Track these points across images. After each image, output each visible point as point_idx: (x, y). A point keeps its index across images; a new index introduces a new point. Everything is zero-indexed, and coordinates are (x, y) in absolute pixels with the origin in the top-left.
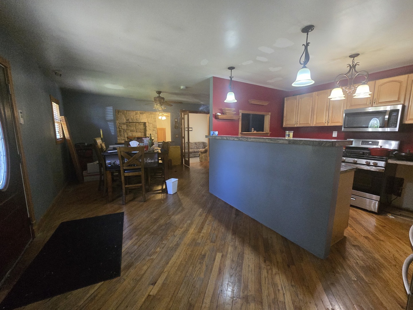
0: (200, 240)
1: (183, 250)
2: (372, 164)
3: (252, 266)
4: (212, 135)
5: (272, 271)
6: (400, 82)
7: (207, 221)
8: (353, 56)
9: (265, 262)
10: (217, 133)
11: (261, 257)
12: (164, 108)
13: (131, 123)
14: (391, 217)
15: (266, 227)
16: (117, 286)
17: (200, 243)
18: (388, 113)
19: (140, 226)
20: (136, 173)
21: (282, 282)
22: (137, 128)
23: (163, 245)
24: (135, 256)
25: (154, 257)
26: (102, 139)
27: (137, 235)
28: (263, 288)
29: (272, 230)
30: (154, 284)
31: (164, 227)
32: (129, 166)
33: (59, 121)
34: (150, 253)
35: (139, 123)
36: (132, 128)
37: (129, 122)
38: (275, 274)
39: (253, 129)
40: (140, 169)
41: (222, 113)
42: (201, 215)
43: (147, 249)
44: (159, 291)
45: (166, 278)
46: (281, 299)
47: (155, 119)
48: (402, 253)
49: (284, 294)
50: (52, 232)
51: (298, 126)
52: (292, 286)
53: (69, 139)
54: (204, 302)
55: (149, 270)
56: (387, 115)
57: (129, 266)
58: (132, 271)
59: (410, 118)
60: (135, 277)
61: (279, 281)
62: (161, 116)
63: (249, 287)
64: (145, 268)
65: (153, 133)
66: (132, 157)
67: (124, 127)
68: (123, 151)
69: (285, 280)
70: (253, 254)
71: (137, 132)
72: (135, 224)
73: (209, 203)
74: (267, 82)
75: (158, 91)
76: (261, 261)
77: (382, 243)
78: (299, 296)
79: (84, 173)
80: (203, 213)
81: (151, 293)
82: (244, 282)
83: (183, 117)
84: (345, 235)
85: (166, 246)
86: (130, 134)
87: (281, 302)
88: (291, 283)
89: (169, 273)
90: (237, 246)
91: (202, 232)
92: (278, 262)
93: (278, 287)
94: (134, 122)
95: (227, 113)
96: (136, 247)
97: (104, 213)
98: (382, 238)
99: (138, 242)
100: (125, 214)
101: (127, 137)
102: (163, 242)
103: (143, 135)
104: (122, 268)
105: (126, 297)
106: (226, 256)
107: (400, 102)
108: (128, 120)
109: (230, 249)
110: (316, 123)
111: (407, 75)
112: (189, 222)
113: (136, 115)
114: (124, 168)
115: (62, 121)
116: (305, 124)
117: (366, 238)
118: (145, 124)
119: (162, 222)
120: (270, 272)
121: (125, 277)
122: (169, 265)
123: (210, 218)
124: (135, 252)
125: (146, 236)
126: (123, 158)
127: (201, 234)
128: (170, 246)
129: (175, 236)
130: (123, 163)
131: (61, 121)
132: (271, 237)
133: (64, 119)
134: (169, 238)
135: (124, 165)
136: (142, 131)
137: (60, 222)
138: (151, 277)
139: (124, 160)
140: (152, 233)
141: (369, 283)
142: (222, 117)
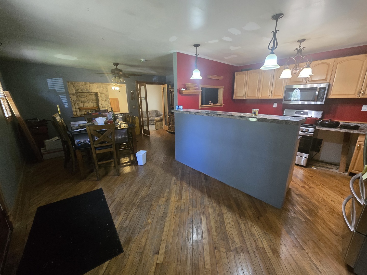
0: (183, 206)
1: (172, 218)
2: (304, 130)
3: (232, 223)
4: (178, 109)
5: (248, 224)
6: (328, 64)
7: (183, 188)
8: (300, 41)
9: (240, 217)
10: (181, 107)
11: (236, 214)
12: (123, 80)
13: (82, 94)
14: (314, 168)
15: (232, 188)
16: (124, 261)
17: (184, 210)
18: (318, 90)
19: (123, 200)
20: (108, 150)
21: (257, 232)
22: (88, 98)
23: (152, 216)
24: (130, 230)
25: (148, 228)
26: (60, 115)
27: (124, 210)
28: (246, 240)
29: (237, 190)
30: (158, 253)
31: (146, 199)
32: (100, 143)
33: (4, 97)
34: (143, 225)
35: (90, 93)
36: (83, 99)
37: (79, 93)
38: (251, 226)
39: (210, 102)
40: (111, 145)
41: (186, 89)
42: (176, 183)
43: (139, 222)
44: (164, 259)
45: (166, 246)
46: (261, 246)
47: (107, 89)
48: (326, 196)
49: (262, 241)
50: (32, 219)
51: (246, 98)
52: (265, 234)
53: (20, 116)
54: (205, 260)
55: (148, 241)
56: (317, 91)
57: (128, 241)
58: (133, 245)
59: (333, 94)
60: (138, 250)
61: (255, 231)
62: (114, 86)
63: (236, 241)
64: (144, 240)
65: (106, 103)
66: (102, 134)
67: (74, 98)
68: (92, 130)
69: (259, 230)
70: (230, 212)
71: (88, 103)
72: (117, 199)
73: (179, 171)
74: (224, 58)
75: (115, 63)
76: (237, 217)
77: (313, 189)
78: (272, 240)
79: (43, 150)
80: (177, 181)
81: (158, 262)
82: (230, 237)
83: (139, 88)
84: (290, 187)
85: (155, 217)
86: (81, 105)
87: (262, 248)
88: (264, 231)
89: (167, 240)
90: (215, 208)
91: (182, 198)
92: (250, 216)
93: (256, 236)
94: (84, 93)
95: (190, 89)
96: (127, 222)
97: (81, 192)
98: (313, 185)
99: (128, 216)
100: (103, 190)
101: (79, 108)
102: (152, 213)
103: (96, 105)
104: (122, 244)
105: (137, 270)
106: (209, 217)
107: (327, 81)
108: (77, 90)
109: (211, 211)
110: (262, 96)
111: (333, 59)
112: (167, 190)
113: (86, 85)
114: (95, 146)
115: (7, 97)
116: (252, 96)
117: (303, 187)
118: (96, 94)
119: (143, 193)
120: (246, 225)
121: (128, 252)
122: (164, 233)
123: (185, 185)
124: (129, 226)
125: (133, 210)
126: (92, 136)
127: (183, 201)
128: (159, 216)
129: (160, 206)
130: (94, 141)
131: (5, 96)
132: (239, 196)
133: (9, 94)
134: (155, 208)
135: (95, 143)
136: (94, 102)
137: (36, 208)
138: (153, 247)
139: (94, 138)
140: (138, 206)
141: (313, 222)
142: (186, 92)
